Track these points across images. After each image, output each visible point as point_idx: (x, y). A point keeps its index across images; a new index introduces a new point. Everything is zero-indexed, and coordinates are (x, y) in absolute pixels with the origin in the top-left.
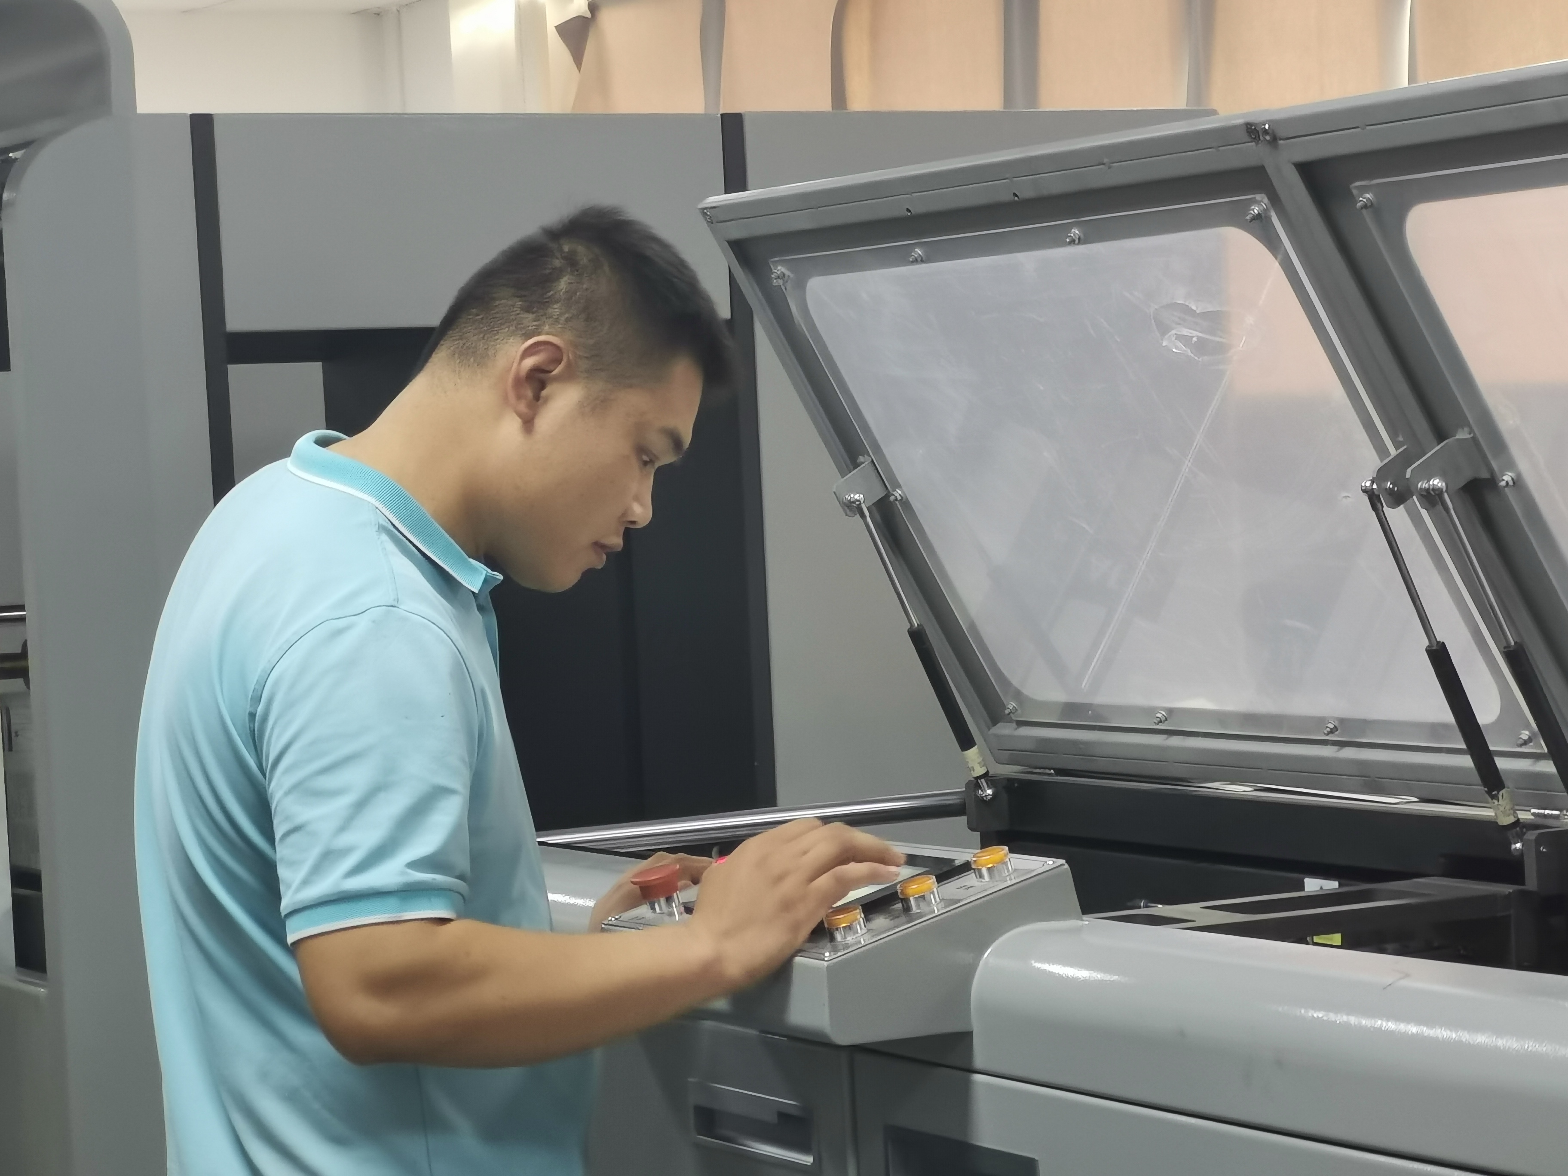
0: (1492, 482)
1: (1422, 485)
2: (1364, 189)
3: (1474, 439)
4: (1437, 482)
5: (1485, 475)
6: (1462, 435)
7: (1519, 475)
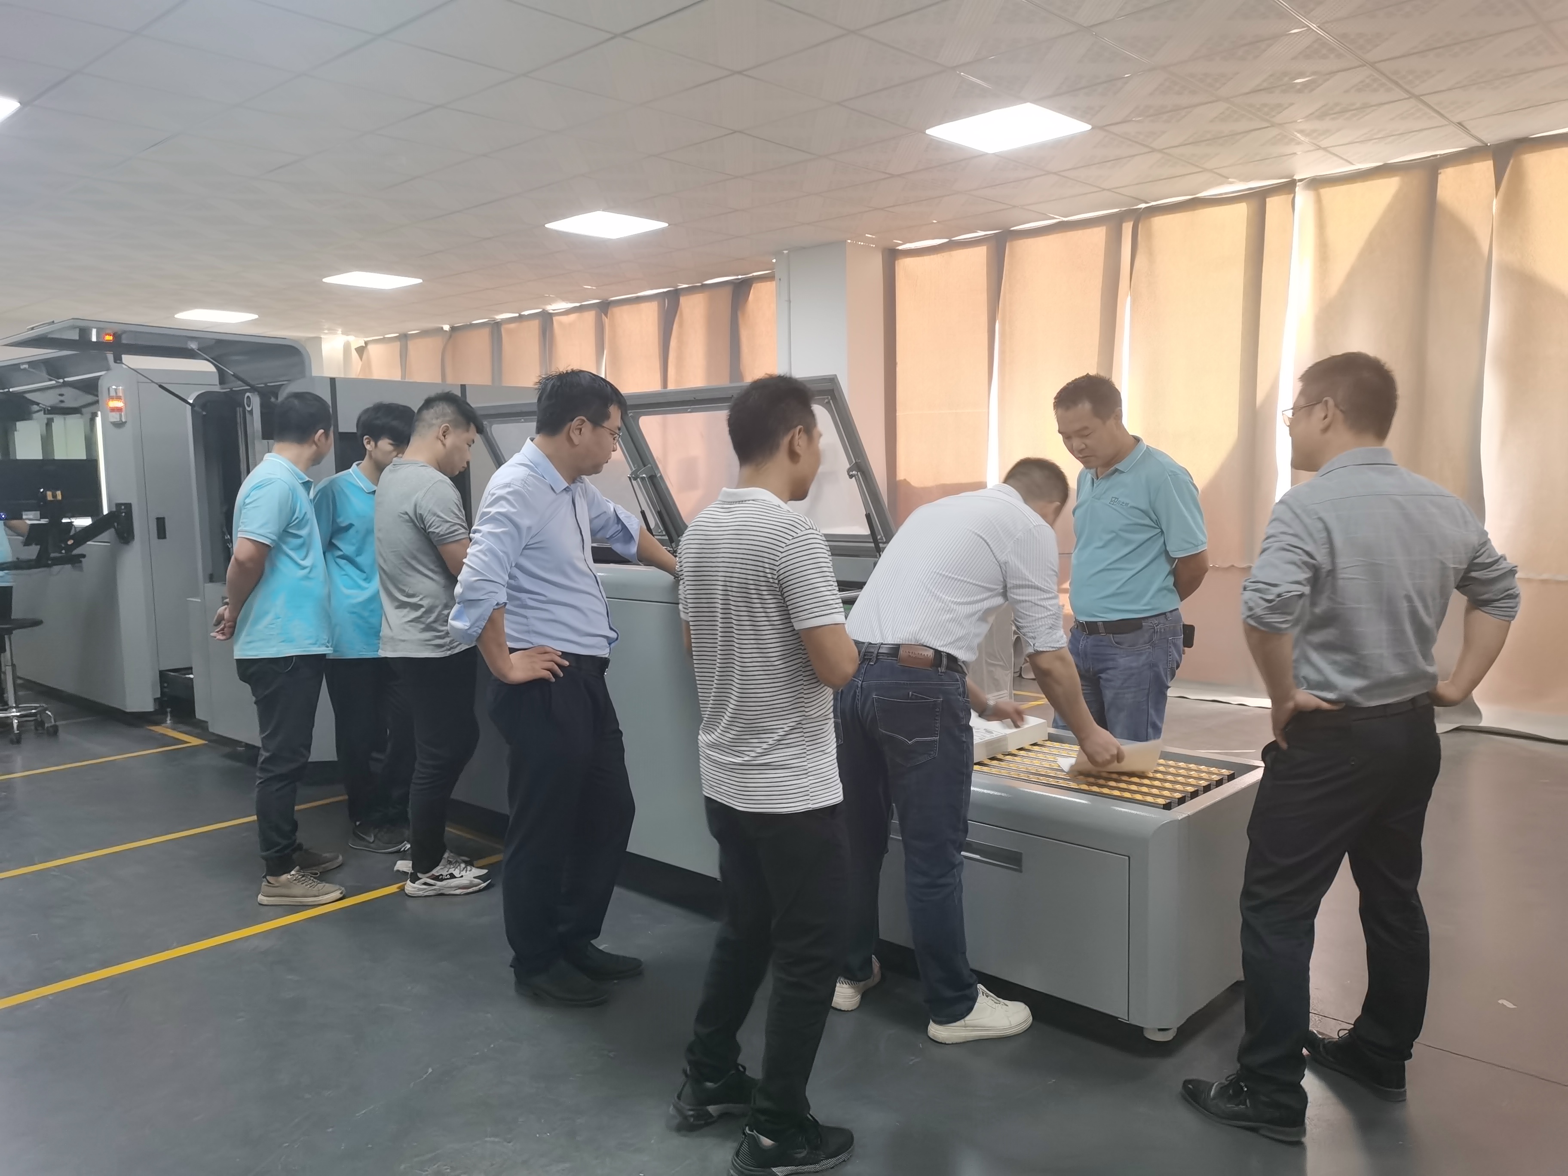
0: (655, 476)
1: (641, 476)
2: (630, 413)
3: (652, 467)
4: (644, 475)
5: (654, 474)
6: (649, 465)
7: (661, 474)
